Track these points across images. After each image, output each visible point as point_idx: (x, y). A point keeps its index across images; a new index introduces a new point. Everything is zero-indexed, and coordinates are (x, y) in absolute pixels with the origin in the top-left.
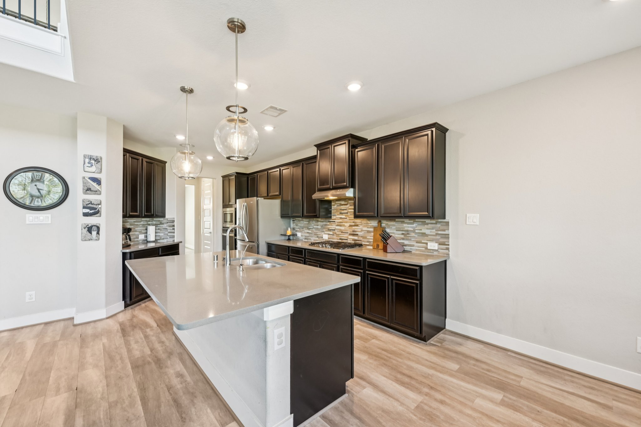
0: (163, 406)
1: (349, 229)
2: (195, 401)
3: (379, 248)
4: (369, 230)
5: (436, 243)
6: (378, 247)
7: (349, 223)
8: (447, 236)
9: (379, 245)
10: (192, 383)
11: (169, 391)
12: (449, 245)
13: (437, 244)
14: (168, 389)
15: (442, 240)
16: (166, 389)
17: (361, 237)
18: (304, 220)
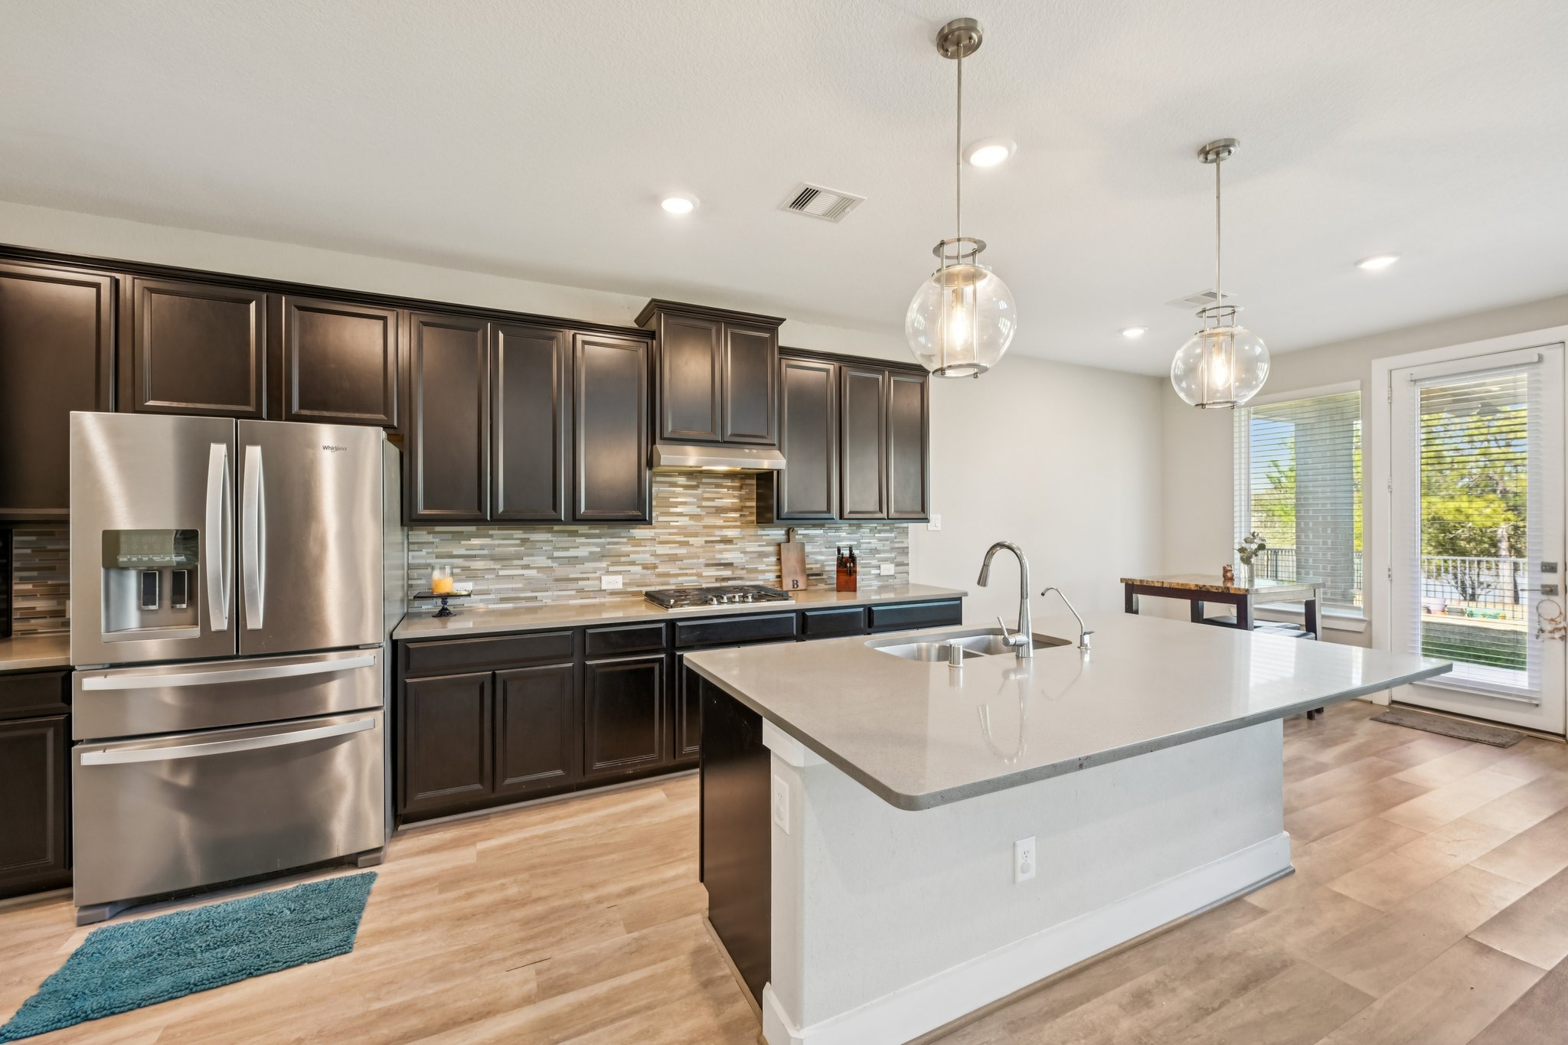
0: (1272, 1010)
1: (704, 552)
2: (1225, 953)
3: (798, 589)
4: (763, 552)
5: (891, 563)
6: (795, 586)
7: (702, 536)
8: (904, 551)
9: (797, 581)
10: (1162, 968)
11: (1214, 1010)
12: (908, 564)
13: (893, 566)
14: (1208, 1014)
15: (899, 559)
16: (1210, 1020)
17: (742, 569)
18: (491, 532)
